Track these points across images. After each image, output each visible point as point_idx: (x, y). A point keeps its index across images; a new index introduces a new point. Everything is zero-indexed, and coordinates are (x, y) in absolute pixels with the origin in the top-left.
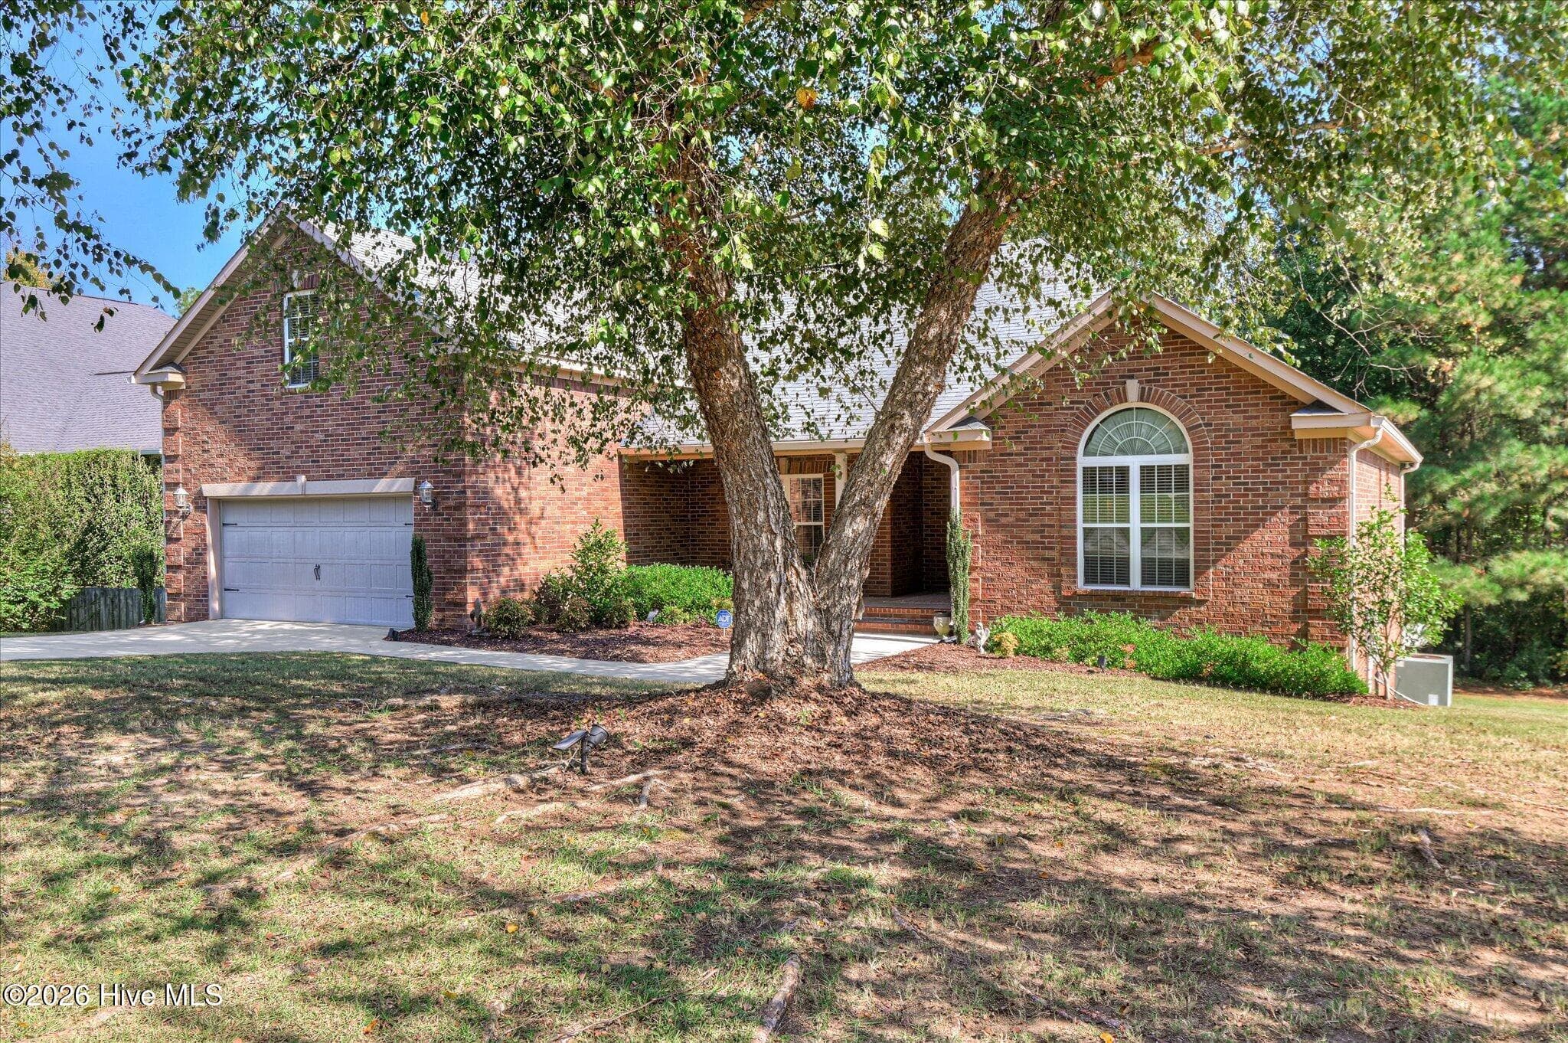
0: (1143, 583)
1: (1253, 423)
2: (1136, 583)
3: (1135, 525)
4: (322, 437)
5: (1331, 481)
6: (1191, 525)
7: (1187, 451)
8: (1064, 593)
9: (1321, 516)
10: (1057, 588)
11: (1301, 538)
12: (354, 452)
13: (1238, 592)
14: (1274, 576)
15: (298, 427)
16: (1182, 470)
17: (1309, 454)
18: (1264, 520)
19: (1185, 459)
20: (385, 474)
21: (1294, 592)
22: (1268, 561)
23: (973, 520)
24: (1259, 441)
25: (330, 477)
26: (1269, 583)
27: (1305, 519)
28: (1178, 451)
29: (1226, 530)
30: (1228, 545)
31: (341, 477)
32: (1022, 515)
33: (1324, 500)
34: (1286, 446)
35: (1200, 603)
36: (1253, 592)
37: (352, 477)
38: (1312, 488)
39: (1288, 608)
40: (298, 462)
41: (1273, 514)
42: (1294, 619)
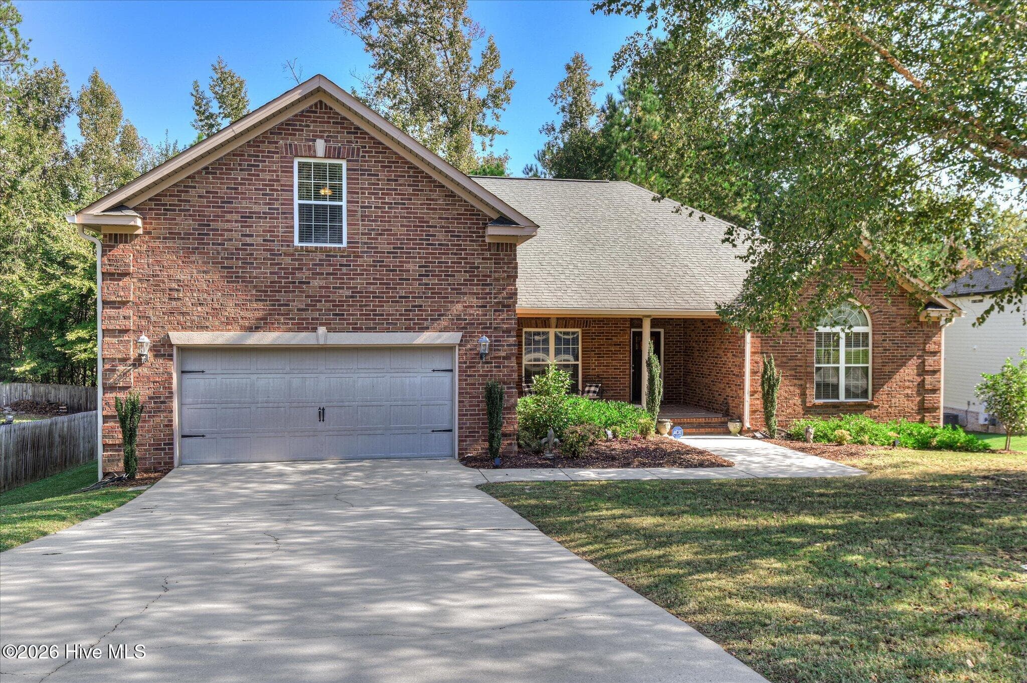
0: (846, 397)
1: (902, 312)
2: (842, 398)
3: (842, 365)
4: (349, 293)
5: (935, 343)
6: (870, 365)
7: (867, 325)
8: (808, 405)
9: (930, 360)
10: (804, 402)
11: (922, 371)
12: (388, 308)
13: (893, 400)
14: (909, 391)
15: (316, 283)
16: (866, 335)
17: (925, 329)
18: (905, 363)
19: (867, 329)
20: (427, 328)
21: (918, 399)
22: (907, 384)
23: (757, 363)
24: (903, 321)
25: (356, 329)
26: (907, 396)
27: (923, 362)
28: (863, 325)
29: (887, 369)
30: (890, 376)
31: (369, 329)
32: (784, 359)
33: (931, 353)
34: (915, 324)
35: (876, 407)
36: (899, 400)
37: (388, 330)
38: (927, 346)
39: (916, 408)
40: (316, 315)
41: (909, 360)
42: (918, 413)
